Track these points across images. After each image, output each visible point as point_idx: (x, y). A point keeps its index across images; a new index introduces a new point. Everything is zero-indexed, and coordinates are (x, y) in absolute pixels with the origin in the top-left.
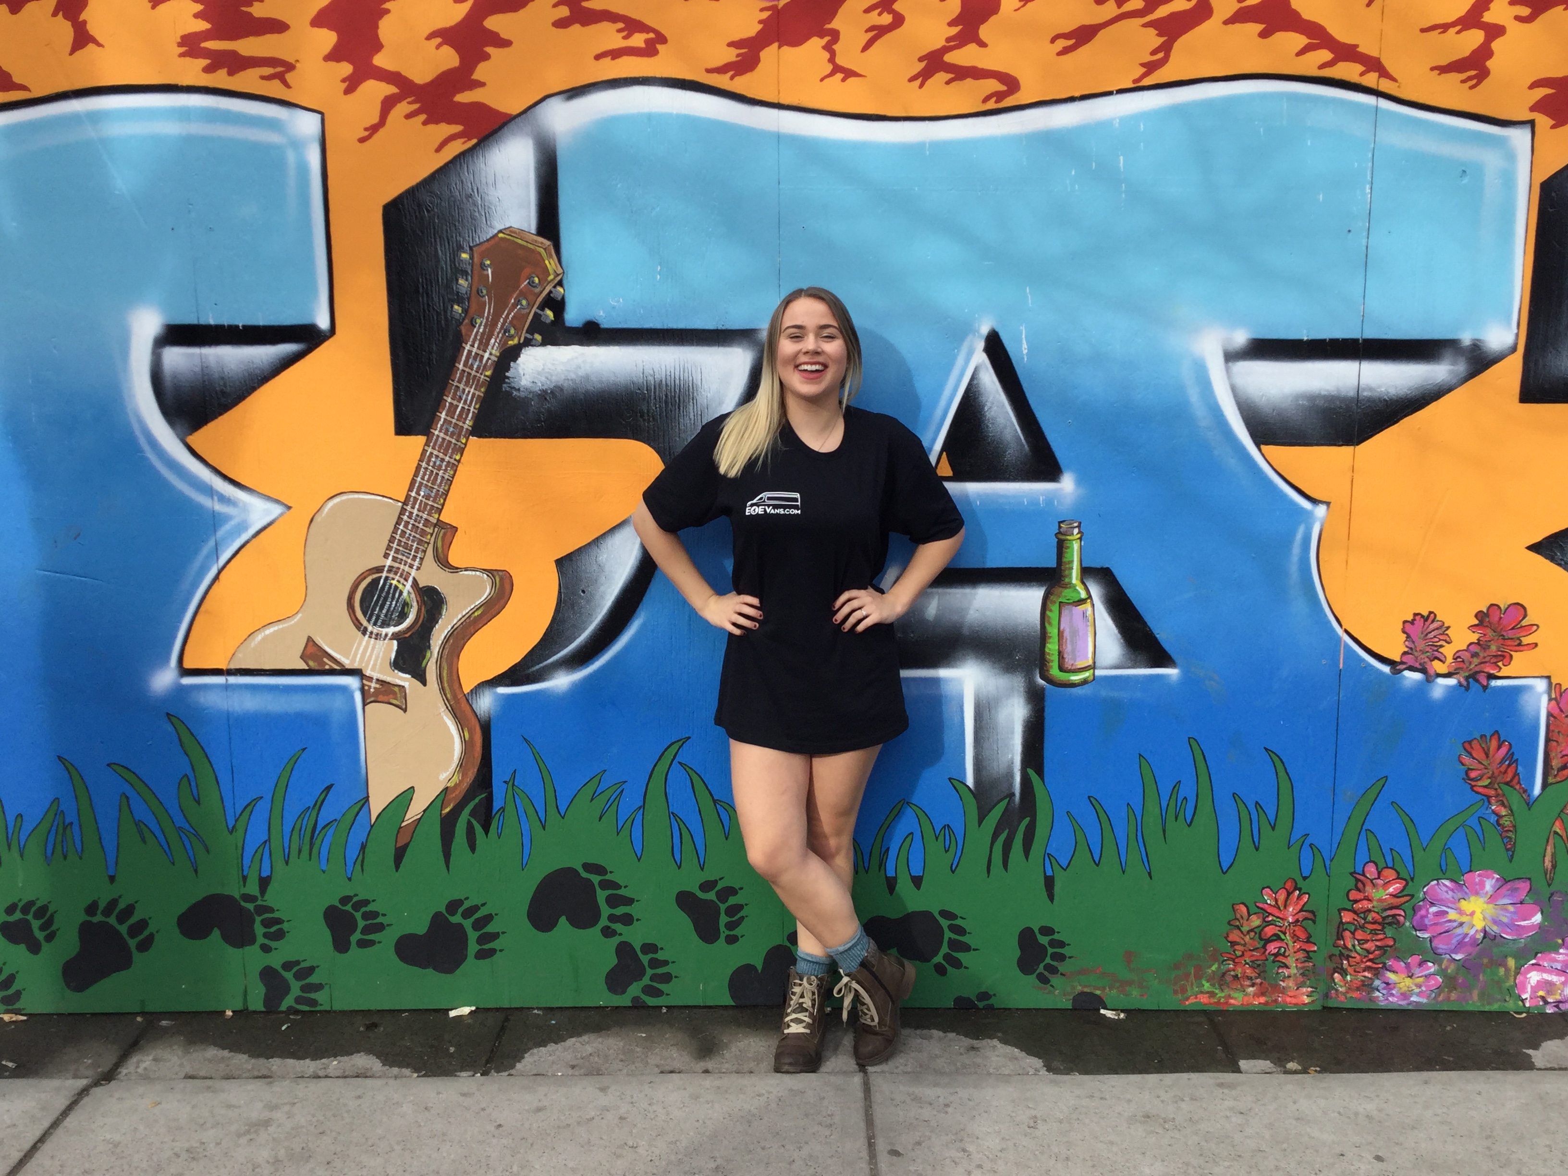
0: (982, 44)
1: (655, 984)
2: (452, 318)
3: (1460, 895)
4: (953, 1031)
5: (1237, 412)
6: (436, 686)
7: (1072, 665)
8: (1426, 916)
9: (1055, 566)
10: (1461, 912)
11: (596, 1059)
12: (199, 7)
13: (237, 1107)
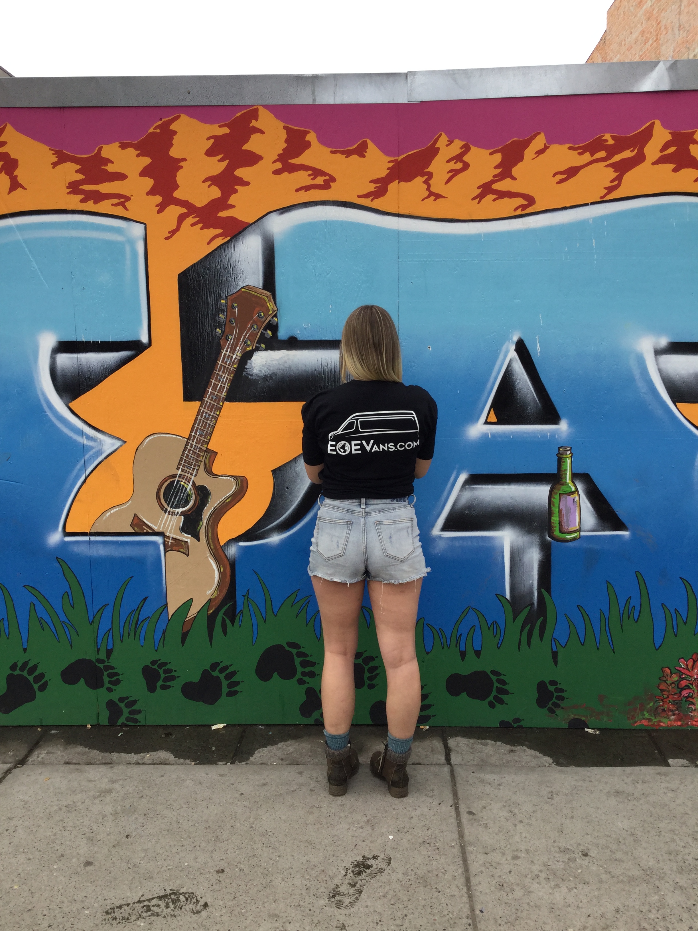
0: (514, 179)
2: (216, 336)
4: (500, 741)
5: (663, 384)
6: (205, 541)
7: (567, 529)
9: (556, 472)
11: (295, 755)
12: (78, 167)
13: (94, 781)
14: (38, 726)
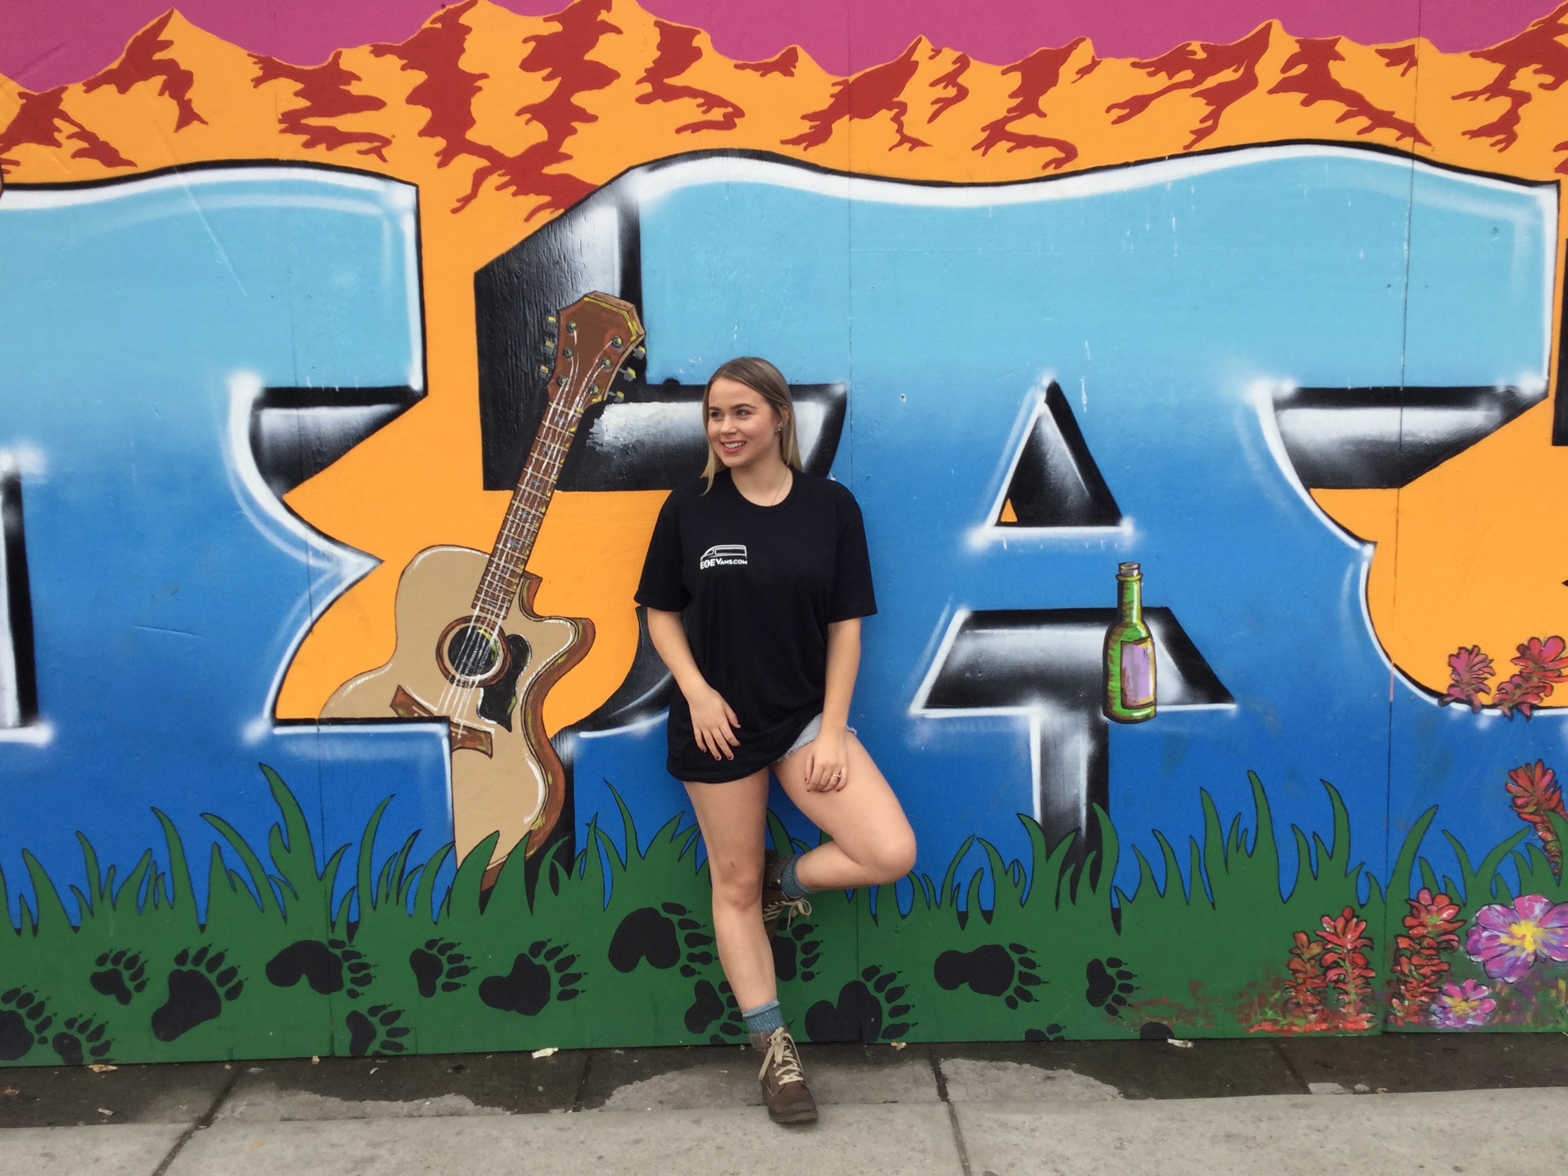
0: (1042, 115)
1: (733, 1022)
2: (539, 377)
3: (1510, 919)
4: (1027, 1062)
5: (1289, 458)
6: (521, 731)
7: (1134, 702)
8: (1479, 941)
9: (1116, 606)
10: (1512, 936)
11: (683, 1094)
12: (299, 86)
13: (342, 1146)
14: (225, 1062)
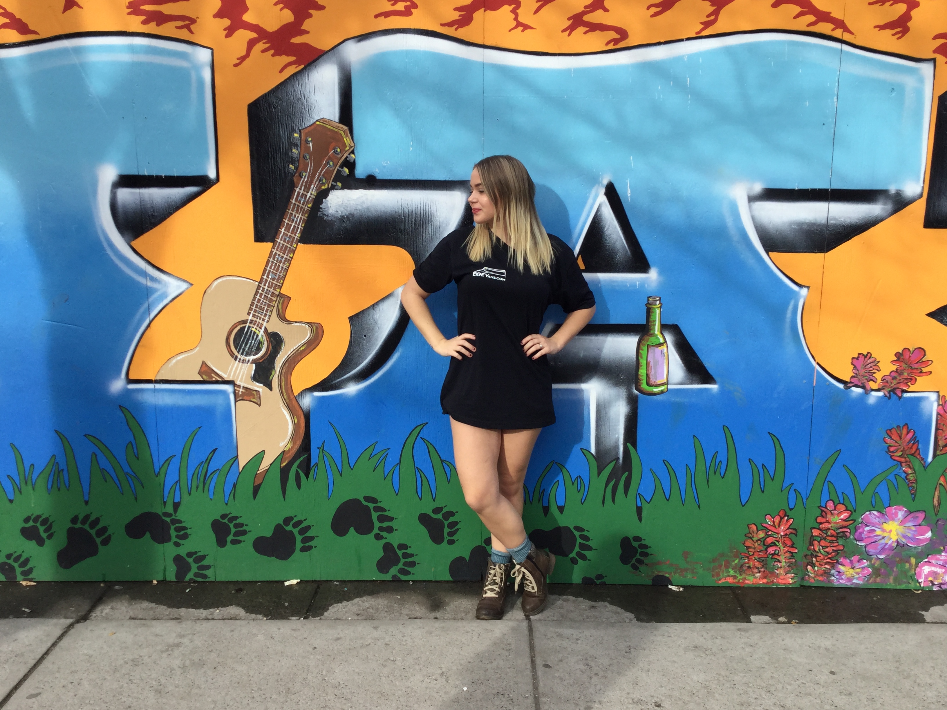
0: (606, 10)
1: (406, 568)
2: (288, 172)
3: (883, 520)
4: (581, 597)
5: (755, 232)
6: (278, 391)
7: (655, 382)
8: (863, 533)
9: (645, 323)
10: (884, 531)
11: (371, 610)
13: (160, 636)
14: (101, 582)
